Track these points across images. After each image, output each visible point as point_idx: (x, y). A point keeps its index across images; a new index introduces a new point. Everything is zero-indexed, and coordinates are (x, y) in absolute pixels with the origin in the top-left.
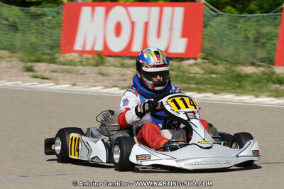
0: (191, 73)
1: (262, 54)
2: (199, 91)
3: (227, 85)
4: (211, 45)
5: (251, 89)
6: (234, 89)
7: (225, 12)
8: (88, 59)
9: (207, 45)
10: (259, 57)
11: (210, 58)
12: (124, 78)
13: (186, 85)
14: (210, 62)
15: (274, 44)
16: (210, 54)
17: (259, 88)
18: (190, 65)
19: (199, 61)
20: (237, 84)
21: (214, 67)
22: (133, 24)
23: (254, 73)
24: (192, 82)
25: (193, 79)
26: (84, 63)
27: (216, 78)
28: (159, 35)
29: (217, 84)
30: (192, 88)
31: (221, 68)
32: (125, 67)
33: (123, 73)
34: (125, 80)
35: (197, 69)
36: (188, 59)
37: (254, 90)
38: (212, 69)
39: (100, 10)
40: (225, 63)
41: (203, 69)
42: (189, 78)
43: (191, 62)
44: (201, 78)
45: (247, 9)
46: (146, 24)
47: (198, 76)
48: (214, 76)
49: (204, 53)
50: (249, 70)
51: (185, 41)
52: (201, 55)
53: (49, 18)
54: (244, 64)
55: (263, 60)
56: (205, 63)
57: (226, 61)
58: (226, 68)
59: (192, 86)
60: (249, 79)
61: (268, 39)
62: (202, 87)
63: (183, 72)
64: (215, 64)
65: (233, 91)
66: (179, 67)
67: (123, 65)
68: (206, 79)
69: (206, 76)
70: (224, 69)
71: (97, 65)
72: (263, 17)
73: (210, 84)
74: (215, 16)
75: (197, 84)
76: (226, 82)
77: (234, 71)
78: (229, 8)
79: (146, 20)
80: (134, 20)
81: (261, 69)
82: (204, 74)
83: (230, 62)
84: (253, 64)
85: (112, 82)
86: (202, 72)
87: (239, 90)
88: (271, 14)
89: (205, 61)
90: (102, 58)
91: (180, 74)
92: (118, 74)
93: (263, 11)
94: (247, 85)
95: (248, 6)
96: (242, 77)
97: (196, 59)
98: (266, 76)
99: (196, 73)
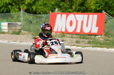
0: (99, 41)
2: (101, 47)
3: (112, 45)
4: (108, 30)
8: (59, 35)
9: (106, 30)
11: (107, 35)
12: (72, 42)
14: (107, 37)
18: (99, 38)
21: (108, 38)
22: (77, 21)
24: (99, 44)
26: (57, 36)
28: (87, 26)
29: (108, 45)
30: (99, 46)
32: (73, 38)
33: (72, 40)
34: (72, 43)
36: (98, 35)
39: (64, 16)
40: (113, 37)
41: (104, 39)
42: (97, 42)
46: (82, 22)
48: (108, 42)
51: (97, 28)
52: (103, 34)
53: (44, 19)
56: (105, 37)
59: (98, 45)
62: (102, 46)
63: (96, 40)
64: (109, 37)
66: (94, 38)
67: (72, 37)
68: (104, 43)
70: (112, 39)
71: (62, 37)
73: (105, 45)
74: (110, 19)
79: (82, 20)
80: (77, 20)
82: (104, 41)
85: (67, 43)
86: (103, 40)
89: (105, 36)
90: (64, 34)
91: (94, 41)
92: (70, 40)
97: (102, 35)
99: (101, 41)
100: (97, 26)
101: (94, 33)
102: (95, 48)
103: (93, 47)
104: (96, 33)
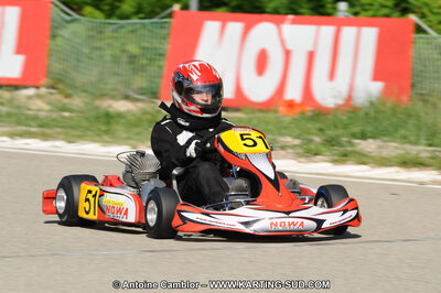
0: (30, 110)
1: (140, 81)
2: (45, 137)
3: (87, 129)
4: (61, 67)
5: (125, 135)
6: (99, 135)
7: (83, 15)
9: (56, 66)
10: (135, 86)
11: (59, 86)
13: (24, 128)
14: (60, 93)
15: (160, 67)
16: (60, 81)
17: (137, 134)
18: (30, 97)
19: (43, 90)
20: (103, 128)
21: (66, 101)
23: (129, 111)
24: (32, 123)
25: (35, 118)
27: (71, 118)
29: (72, 127)
30: (34, 133)
31: (77, 102)
35: (40, 104)
36: (25, 87)
37: (129, 138)
38: (65, 104)
40: (84, 94)
41: (49, 104)
42: (28, 118)
43: (31, 91)
44: (46, 117)
45: (118, 12)
47: (42, 114)
48: (66, 114)
49: (52, 78)
50: (121, 106)
52: (45, 81)
54: (113, 98)
55: (142, 91)
56: (52, 94)
57: (85, 91)
58: (86, 103)
59: (33, 129)
60: (122, 121)
61: (151, 60)
62: (48, 131)
63: (19, 107)
64: (68, 96)
65: (97, 138)
66: (11, 101)
68: (54, 120)
69: (55, 115)
70: (82, 105)
72: (143, 24)
73: (62, 127)
74: (68, 22)
75: (40, 126)
76: (85, 124)
77: (97, 108)
78: (88, 9)
81: (140, 105)
82: (51, 111)
83: (92, 94)
84: (127, 97)
86: (48, 108)
87: (106, 138)
88: (155, 20)
89: (52, 91)
91: (15, 111)
93: (141, 15)
94: (119, 128)
95: (118, 7)
96: (112, 117)
97: (37, 87)
98: (148, 117)
99: (39, 110)
100: (19, 51)
101: (9, 79)
102: (21, 143)
103: (12, 135)
104: (16, 79)
